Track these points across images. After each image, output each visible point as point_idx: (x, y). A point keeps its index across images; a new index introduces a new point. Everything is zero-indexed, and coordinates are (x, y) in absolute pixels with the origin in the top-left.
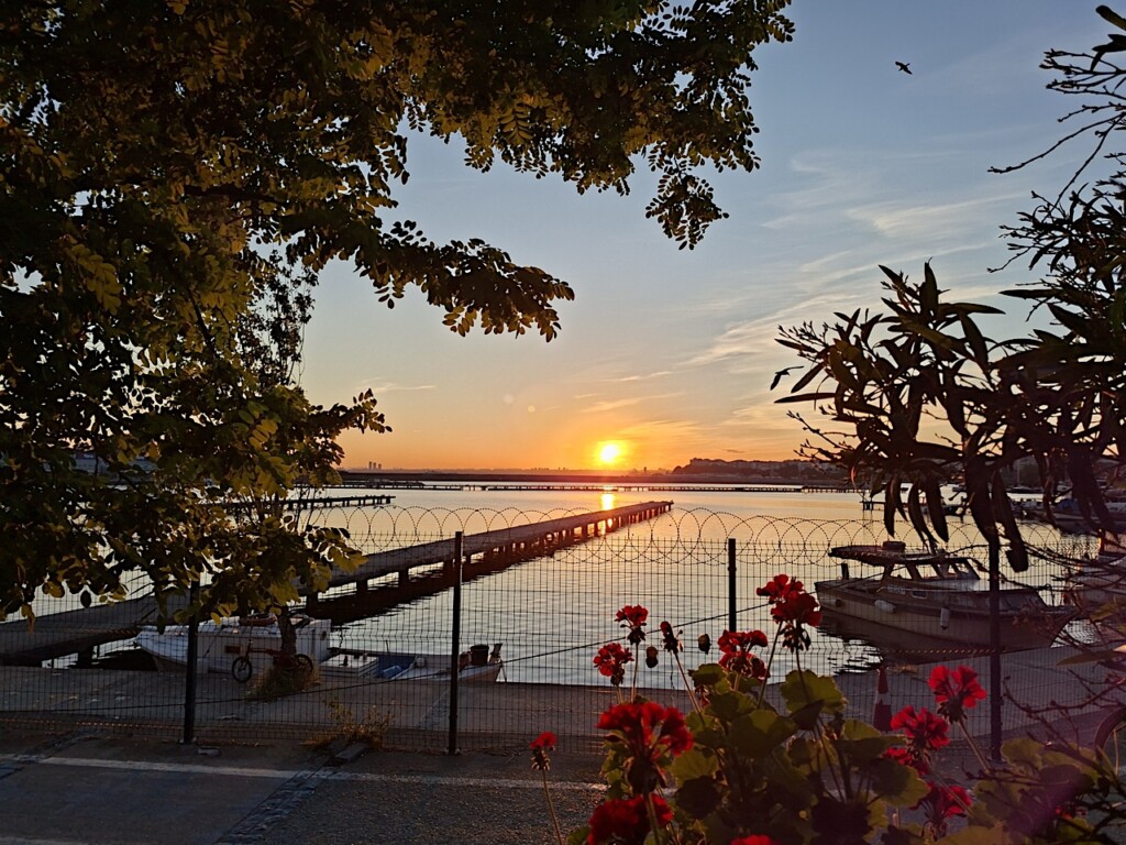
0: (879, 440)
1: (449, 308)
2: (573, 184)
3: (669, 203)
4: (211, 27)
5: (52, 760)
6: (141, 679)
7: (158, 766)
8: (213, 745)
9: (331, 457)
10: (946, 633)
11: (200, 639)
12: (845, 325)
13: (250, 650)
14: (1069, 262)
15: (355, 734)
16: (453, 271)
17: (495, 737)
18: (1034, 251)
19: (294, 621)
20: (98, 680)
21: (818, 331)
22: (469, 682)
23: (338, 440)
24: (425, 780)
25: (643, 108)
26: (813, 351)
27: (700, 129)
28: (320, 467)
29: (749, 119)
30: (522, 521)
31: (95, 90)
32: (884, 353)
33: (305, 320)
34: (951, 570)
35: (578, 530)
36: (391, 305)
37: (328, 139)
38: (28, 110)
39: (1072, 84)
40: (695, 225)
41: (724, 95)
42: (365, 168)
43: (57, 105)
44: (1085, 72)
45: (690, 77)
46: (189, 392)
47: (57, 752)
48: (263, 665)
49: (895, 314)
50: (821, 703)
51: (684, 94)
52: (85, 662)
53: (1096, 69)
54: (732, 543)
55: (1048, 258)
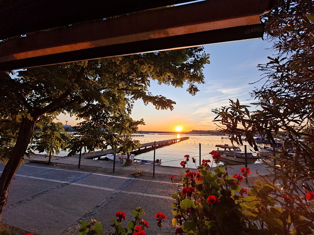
0: (230, 128)
1: (156, 106)
2: (174, 86)
3: (190, 89)
4: (123, 66)
5: (94, 174)
6: (107, 162)
7: (110, 176)
8: (117, 173)
9: (136, 129)
10: (235, 160)
11: (116, 157)
12: (223, 109)
13: (123, 158)
14: (262, 98)
15: (139, 173)
16: (157, 100)
17: (160, 174)
18: (255, 97)
19: (129, 154)
20: (101, 162)
21: (218, 110)
22: (156, 165)
23: (138, 126)
24: (149, 181)
25: (186, 75)
26: (217, 113)
27: (195, 77)
28: (135, 130)
29: (203, 76)
30: (165, 140)
31: (105, 75)
32: (230, 113)
33: (132, 108)
34: (236, 150)
35: (174, 141)
36: (146, 105)
37: (138, 81)
38: (95, 79)
39: (263, 69)
40: (194, 92)
41: (199, 72)
42: (144, 85)
43: (99, 77)
44: (265, 67)
45: (193, 70)
46: (117, 119)
47: (95, 173)
48: (125, 161)
49: (232, 107)
50: (222, 173)
51: (192, 72)
52: (99, 159)
53: (267, 67)
54: (200, 144)
55: (258, 98)
